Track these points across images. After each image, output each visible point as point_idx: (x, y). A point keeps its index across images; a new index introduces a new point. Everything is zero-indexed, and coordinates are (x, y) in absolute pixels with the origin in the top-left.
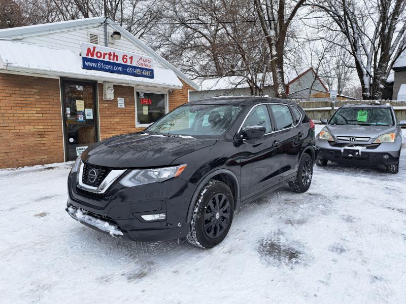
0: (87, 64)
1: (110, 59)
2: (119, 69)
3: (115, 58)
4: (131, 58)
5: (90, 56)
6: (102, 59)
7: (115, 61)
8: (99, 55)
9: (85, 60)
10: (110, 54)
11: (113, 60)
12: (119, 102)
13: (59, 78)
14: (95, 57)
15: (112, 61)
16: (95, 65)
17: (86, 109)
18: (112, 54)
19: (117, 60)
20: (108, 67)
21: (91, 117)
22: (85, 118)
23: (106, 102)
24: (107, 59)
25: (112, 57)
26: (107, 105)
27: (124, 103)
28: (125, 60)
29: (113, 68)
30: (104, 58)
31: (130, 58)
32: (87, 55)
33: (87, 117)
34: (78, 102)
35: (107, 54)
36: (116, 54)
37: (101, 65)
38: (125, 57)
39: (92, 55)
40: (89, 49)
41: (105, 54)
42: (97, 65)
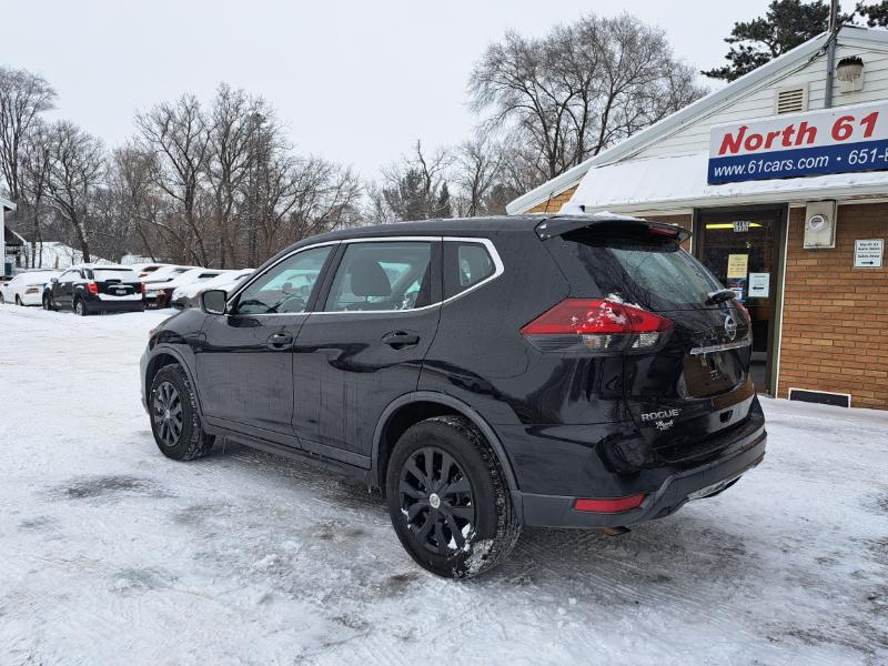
0: (718, 172)
1: (786, 142)
2: (815, 163)
3: (807, 135)
4: (871, 120)
5: (728, 153)
6: (762, 150)
7: (805, 145)
8: (753, 142)
9: (713, 163)
10: (789, 131)
11: (799, 141)
12: (858, 253)
13: (690, 212)
14: (743, 151)
15: (793, 147)
16: (739, 170)
17: (752, 275)
18: (797, 128)
19: (811, 140)
20: (777, 166)
21: (765, 293)
22: (745, 294)
23: (812, 255)
24: (777, 145)
25: (793, 138)
26: (814, 262)
27: (880, 253)
28: (842, 132)
29: (795, 164)
30: (768, 145)
31: (863, 122)
32: (723, 150)
33: (752, 293)
34: (732, 258)
35: (778, 133)
36: (808, 126)
37: (757, 166)
38: (845, 122)
39: (735, 148)
40: (728, 138)
41: (771, 136)
42: (746, 169)
